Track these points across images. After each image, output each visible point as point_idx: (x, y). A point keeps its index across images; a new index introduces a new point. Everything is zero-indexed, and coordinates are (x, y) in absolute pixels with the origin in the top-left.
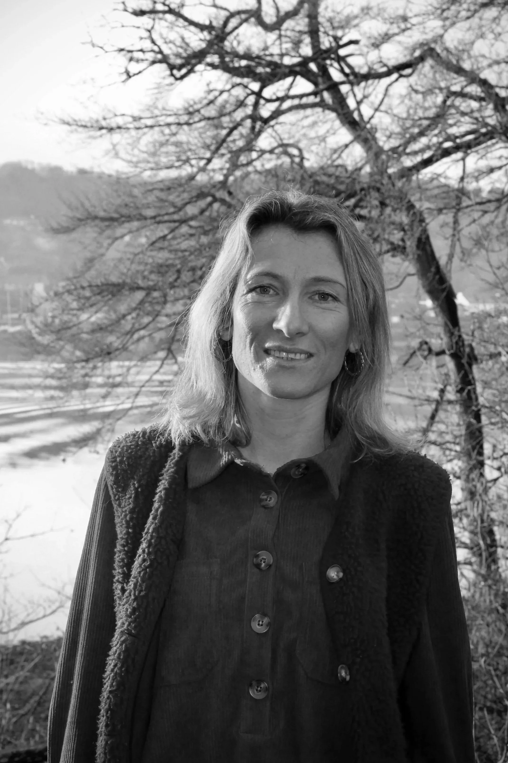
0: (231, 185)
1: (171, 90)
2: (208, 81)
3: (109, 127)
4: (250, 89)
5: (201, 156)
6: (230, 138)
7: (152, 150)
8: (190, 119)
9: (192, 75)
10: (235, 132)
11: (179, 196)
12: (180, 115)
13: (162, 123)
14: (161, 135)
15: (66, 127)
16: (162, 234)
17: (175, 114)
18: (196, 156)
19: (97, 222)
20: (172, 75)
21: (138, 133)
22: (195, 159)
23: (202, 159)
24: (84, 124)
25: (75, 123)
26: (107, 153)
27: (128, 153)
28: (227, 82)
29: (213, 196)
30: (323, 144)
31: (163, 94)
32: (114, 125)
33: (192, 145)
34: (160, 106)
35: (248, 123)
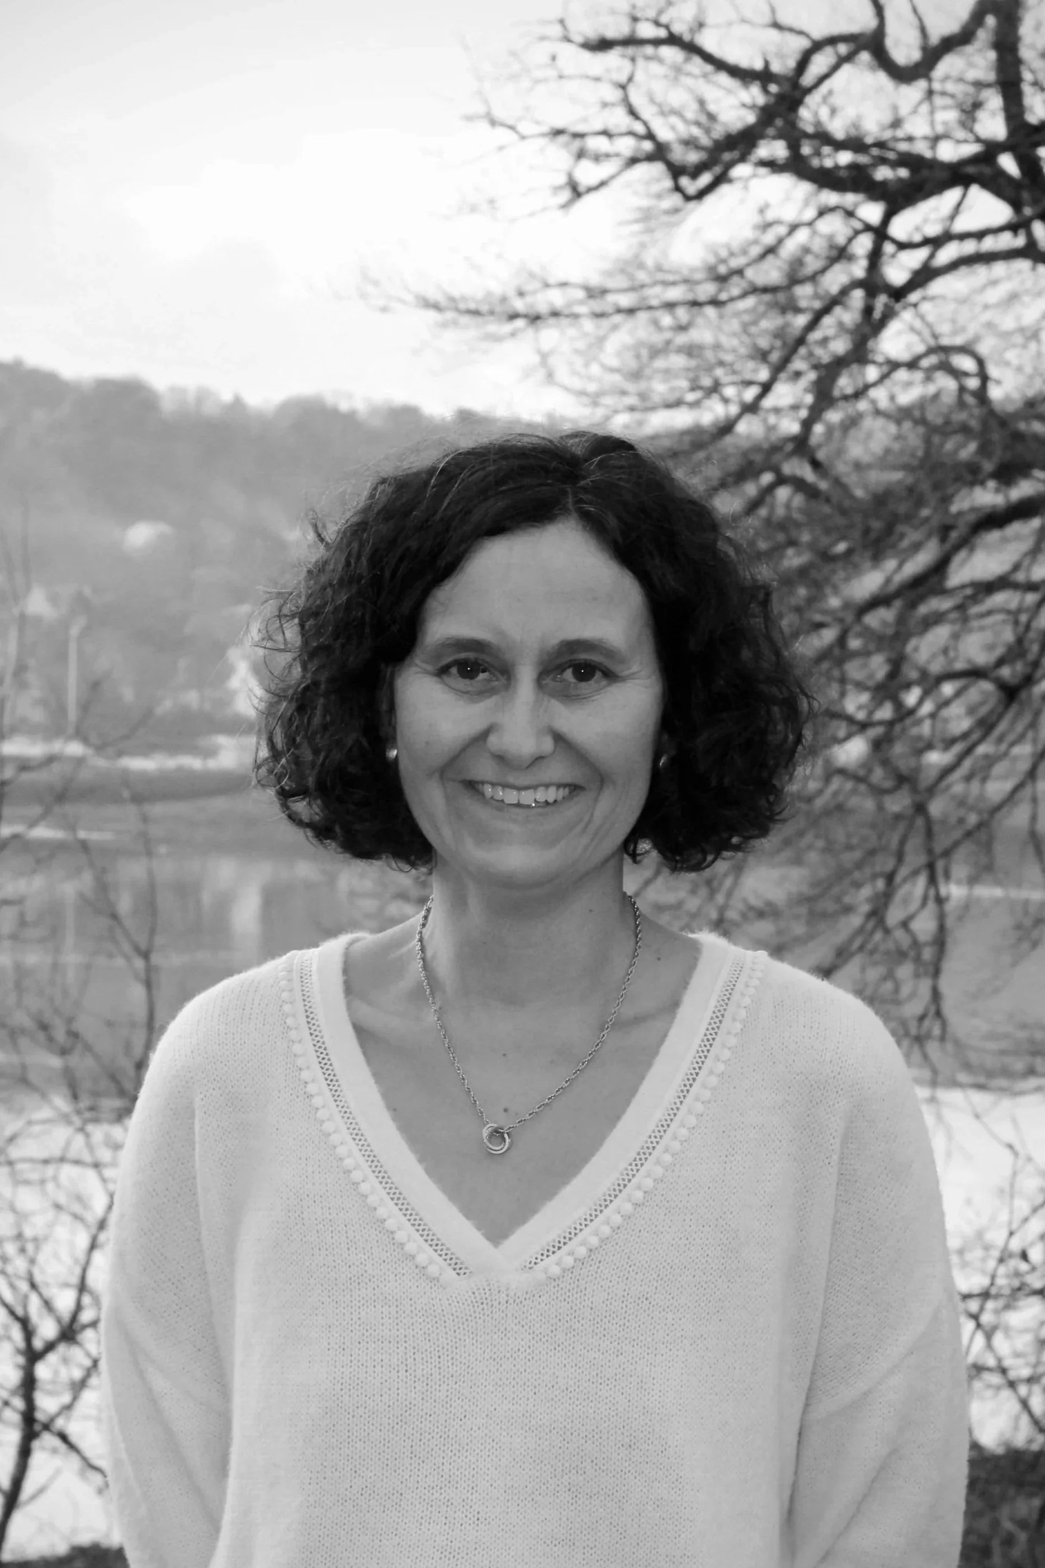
0: (820, 446)
1: (678, 224)
2: (762, 203)
3: (532, 312)
4: (861, 220)
5: (748, 376)
6: (817, 336)
7: (633, 364)
8: (721, 291)
9: (724, 189)
10: (827, 321)
12: (698, 283)
13: (655, 302)
14: (653, 329)
15: (432, 315)
17: (687, 281)
18: (737, 378)
20: (678, 189)
21: (599, 327)
22: (735, 383)
23: (749, 383)
24: (472, 306)
25: (452, 305)
27: (576, 373)
28: (806, 203)
29: (776, 471)
30: (1034, 346)
31: (658, 235)
32: (543, 308)
33: (726, 351)
34: (651, 263)
35: (859, 298)
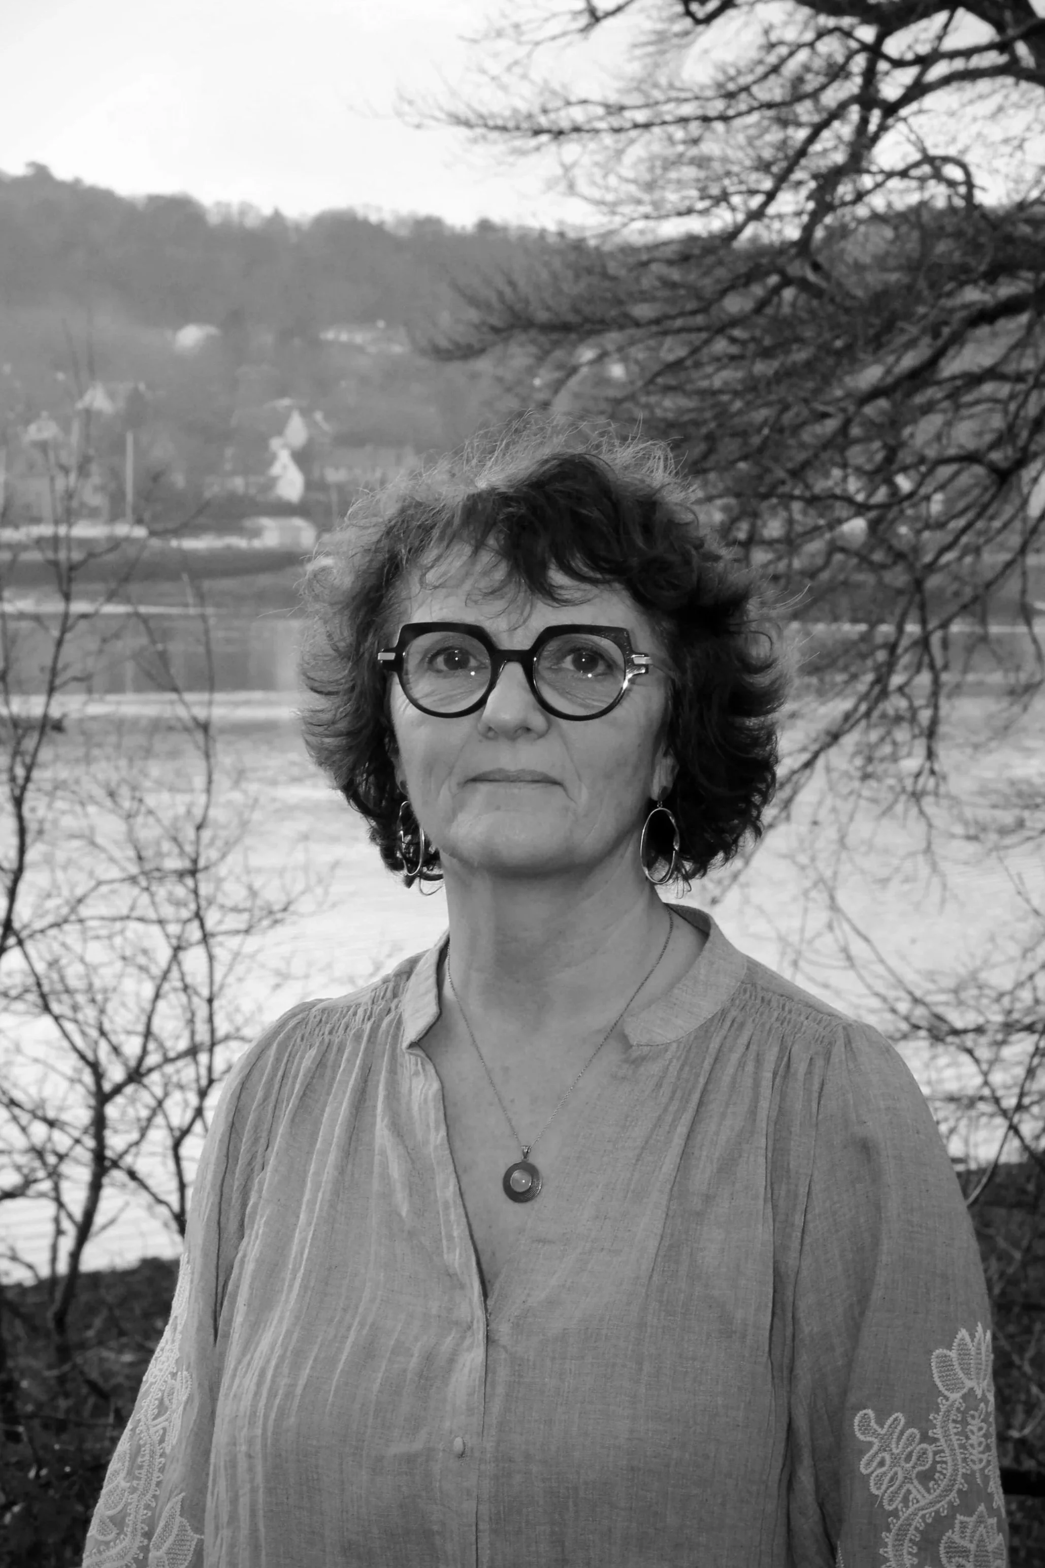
0: (819, 250)
1: (688, 46)
2: (766, 25)
3: (555, 128)
4: (858, 40)
5: (753, 186)
6: (817, 147)
7: (647, 177)
8: (729, 107)
9: (731, 13)
10: (826, 134)
11: (706, 274)
12: (708, 99)
13: (668, 118)
14: (666, 143)
15: (463, 132)
16: (671, 358)
17: (697, 98)
18: (743, 188)
19: (533, 333)
20: (689, 13)
21: (617, 142)
22: (740, 193)
23: (752, 192)
24: (500, 122)
25: (480, 122)
26: (550, 184)
27: (594, 183)
28: (806, 25)
29: (782, 272)
30: (1019, 154)
31: (668, 56)
32: (565, 124)
33: (732, 163)
34: (663, 81)
35: (854, 112)
